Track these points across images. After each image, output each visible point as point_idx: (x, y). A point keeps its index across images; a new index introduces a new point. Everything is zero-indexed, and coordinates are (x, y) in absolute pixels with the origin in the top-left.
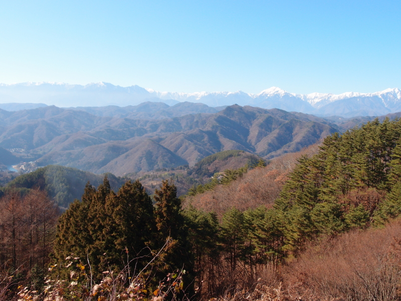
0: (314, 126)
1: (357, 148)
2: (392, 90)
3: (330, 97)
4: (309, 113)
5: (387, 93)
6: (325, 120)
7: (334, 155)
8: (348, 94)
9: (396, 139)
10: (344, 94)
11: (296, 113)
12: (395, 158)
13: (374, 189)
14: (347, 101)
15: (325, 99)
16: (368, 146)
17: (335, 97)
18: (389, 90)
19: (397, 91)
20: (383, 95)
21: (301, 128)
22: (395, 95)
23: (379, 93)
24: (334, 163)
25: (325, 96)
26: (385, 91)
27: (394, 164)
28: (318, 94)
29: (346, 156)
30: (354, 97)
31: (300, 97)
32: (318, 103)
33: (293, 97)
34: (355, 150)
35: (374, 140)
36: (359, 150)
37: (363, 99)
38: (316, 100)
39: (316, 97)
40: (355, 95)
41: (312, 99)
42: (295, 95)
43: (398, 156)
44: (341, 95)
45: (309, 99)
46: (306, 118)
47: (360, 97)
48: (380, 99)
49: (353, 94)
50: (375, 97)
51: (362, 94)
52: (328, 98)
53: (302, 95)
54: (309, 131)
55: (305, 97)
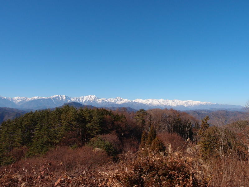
0: (16, 115)
1: (18, 126)
2: (58, 95)
3: (27, 99)
4: (14, 108)
5: (55, 97)
6: (24, 111)
7: (6, 131)
8: (36, 98)
9: (38, 121)
10: (34, 97)
11: (6, 108)
12: (37, 130)
13: (26, 147)
14: (35, 101)
15: (23, 100)
16: (24, 125)
17: (29, 99)
18: (57, 96)
19: (60, 96)
20: (53, 98)
21: (9, 116)
22: (59, 98)
23: (52, 97)
24: (5, 135)
25: (24, 98)
26: (54, 96)
27: (36, 133)
28: (19, 97)
29: (12, 131)
30: (39, 99)
31: (9, 99)
32: (19, 102)
33: (4, 99)
34: (18, 127)
35: (27, 121)
36: (19, 127)
37: (44, 100)
38: (19, 101)
39: (18, 99)
40: (39, 98)
41: (16, 100)
42: (6, 98)
43: (38, 129)
44: (32, 98)
45: (14, 100)
46: (12, 110)
47: (42, 99)
48: (52, 100)
49: (38, 97)
50: (50, 99)
51: (43, 98)
52: (25, 100)
53: (10, 98)
54: (14, 118)
55: (12, 99)
